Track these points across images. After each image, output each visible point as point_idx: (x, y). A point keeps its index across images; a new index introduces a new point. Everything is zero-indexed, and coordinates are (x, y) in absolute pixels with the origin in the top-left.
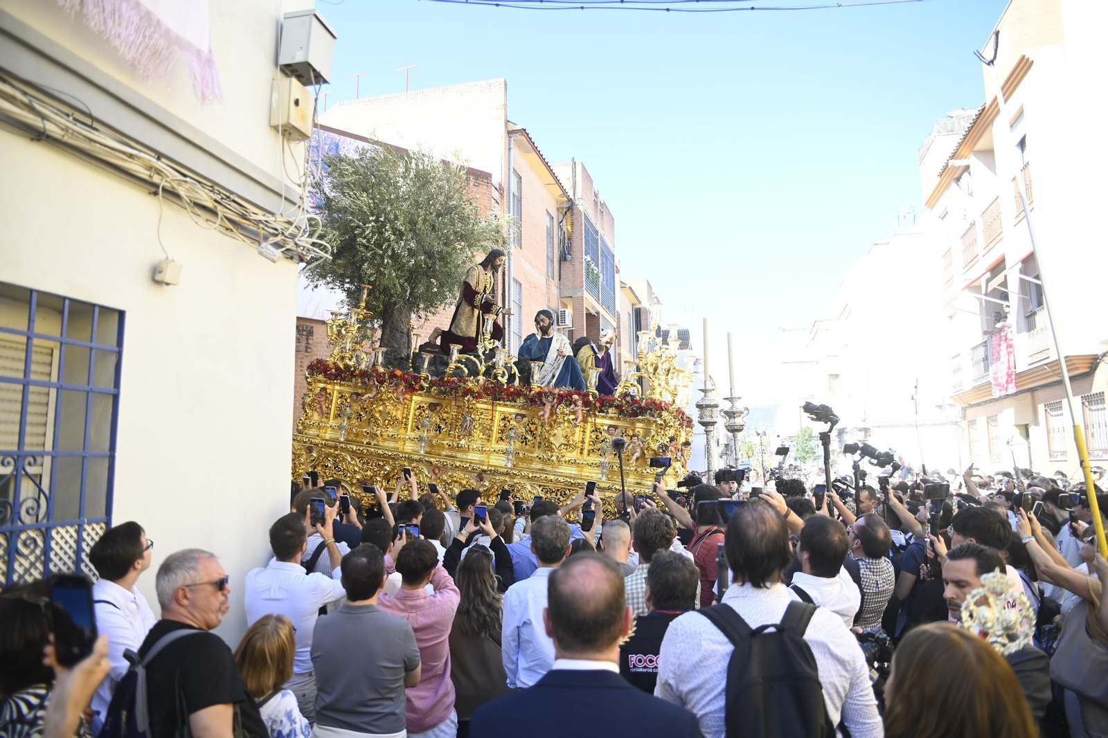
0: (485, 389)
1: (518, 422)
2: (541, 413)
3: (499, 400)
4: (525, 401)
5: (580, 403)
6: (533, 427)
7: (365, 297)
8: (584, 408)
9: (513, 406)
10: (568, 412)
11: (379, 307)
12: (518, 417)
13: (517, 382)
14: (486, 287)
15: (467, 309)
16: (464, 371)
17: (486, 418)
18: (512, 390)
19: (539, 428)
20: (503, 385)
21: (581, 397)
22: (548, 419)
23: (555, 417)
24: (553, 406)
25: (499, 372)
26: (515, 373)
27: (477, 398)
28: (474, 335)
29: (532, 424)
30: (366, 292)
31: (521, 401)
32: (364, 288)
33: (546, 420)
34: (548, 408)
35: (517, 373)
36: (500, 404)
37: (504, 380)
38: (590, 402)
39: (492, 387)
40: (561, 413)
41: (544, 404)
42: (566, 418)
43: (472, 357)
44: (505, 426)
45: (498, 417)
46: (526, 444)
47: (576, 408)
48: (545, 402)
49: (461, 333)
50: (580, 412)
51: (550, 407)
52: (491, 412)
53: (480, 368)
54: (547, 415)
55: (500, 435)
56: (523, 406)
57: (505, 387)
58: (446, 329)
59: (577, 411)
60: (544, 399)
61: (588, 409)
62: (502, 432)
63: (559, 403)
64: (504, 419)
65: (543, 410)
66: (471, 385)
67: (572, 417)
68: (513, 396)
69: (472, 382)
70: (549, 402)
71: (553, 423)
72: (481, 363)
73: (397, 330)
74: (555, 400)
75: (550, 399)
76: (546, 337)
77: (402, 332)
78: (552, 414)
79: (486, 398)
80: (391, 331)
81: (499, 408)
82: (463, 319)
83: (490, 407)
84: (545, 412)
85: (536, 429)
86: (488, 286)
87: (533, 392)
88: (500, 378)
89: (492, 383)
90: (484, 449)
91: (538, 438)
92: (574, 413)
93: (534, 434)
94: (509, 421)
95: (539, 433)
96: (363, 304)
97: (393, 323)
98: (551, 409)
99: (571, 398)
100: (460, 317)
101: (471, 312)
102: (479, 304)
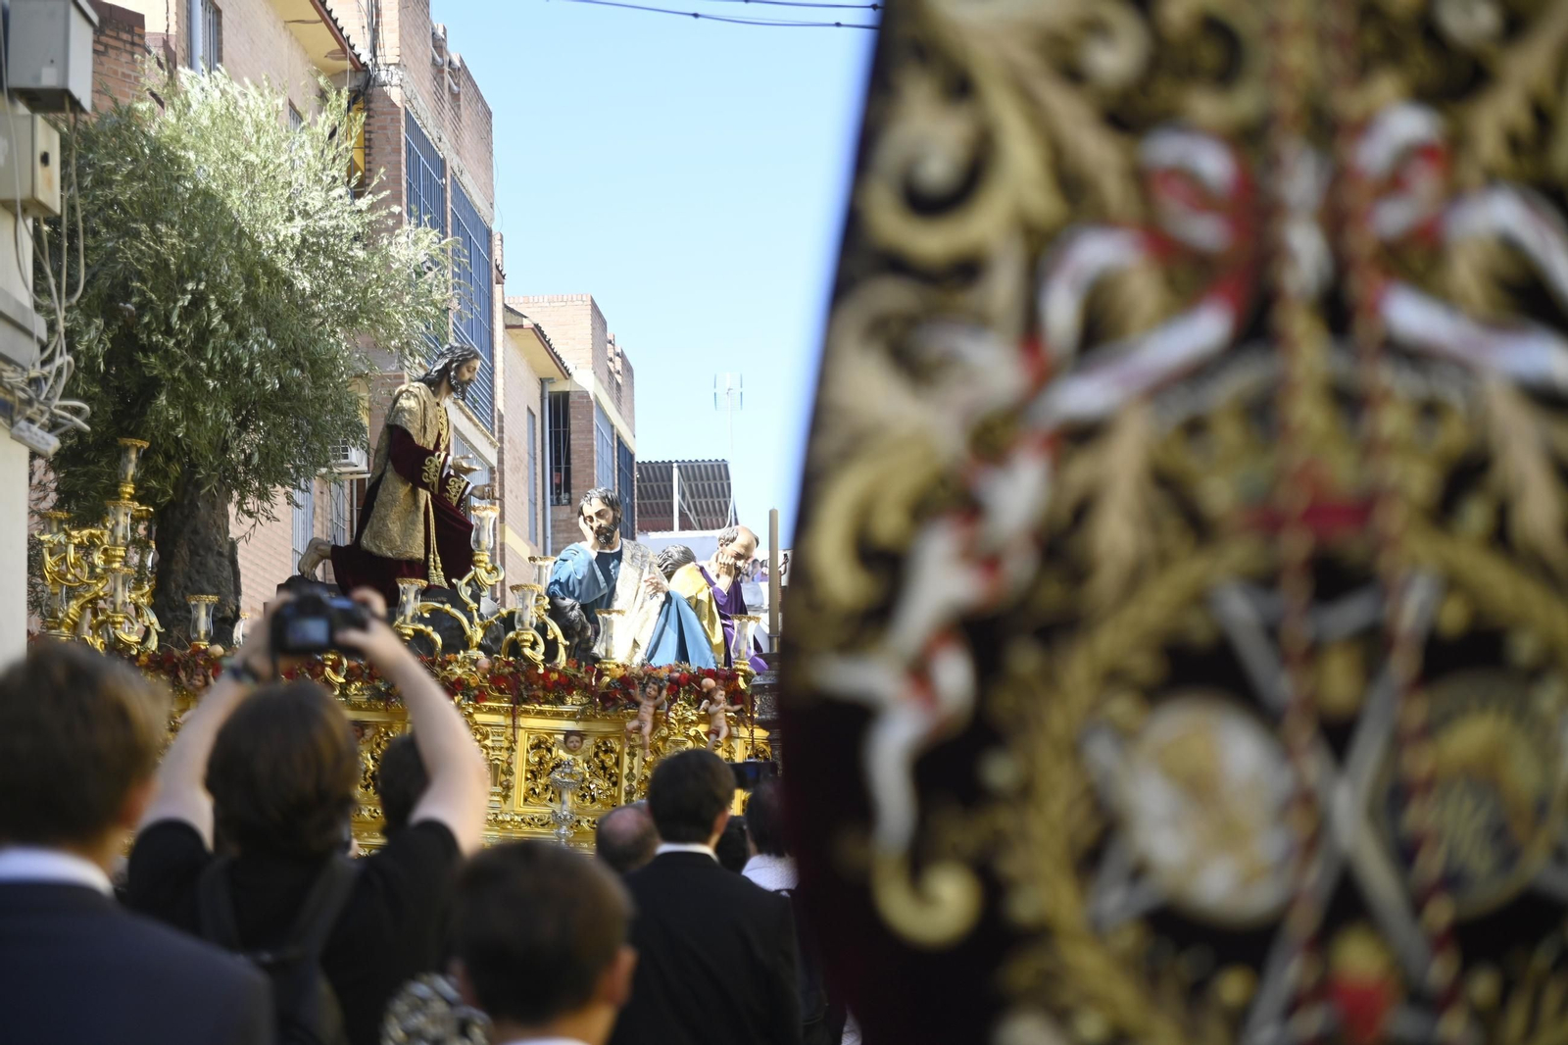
0: (495, 678)
1: (569, 750)
2: (632, 724)
3: (525, 702)
4: (585, 700)
5: (720, 695)
6: (610, 761)
7: (131, 470)
8: (729, 707)
9: (558, 715)
10: (694, 718)
11: (165, 493)
12: (574, 738)
13: (562, 658)
14: (439, 435)
15: (403, 491)
16: (434, 642)
17: (497, 745)
18: (555, 676)
19: (626, 759)
20: (536, 667)
21: (720, 681)
22: (651, 734)
23: (665, 732)
24: (657, 708)
25: (525, 637)
26: (555, 639)
27: (477, 699)
28: (420, 554)
29: (606, 752)
30: (133, 456)
31: (573, 702)
32: (127, 449)
33: (647, 738)
34: (647, 710)
35: (561, 639)
36: (527, 712)
37: (538, 655)
38: (742, 692)
39: (511, 674)
40: (680, 721)
41: (637, 704)
42: (692, 732)
43: (447, 607)
44: (540, 763)
45: (524, 742)
46: (593, 799)
47: (713, 708)
48: (639, 698)
49: (391, 550)
50: (721, 715)
51: (651, 710)
52: (510, 730)
53: (469, 632)
54: (647, 729)
55: (531, 785)
56: (583, 712)
57: (541, 671)
59: (715, 714)
60: (636, 693)
61: (737, 707)
62: (535, 775)
63: (672, 701)
64: (537, 746)
65: (635, 717)
66: (459, 671)
67: (702, 728)
68: (556, 689)
69: (462, 665)
70: (649, 698)
71: (660, 744)
72: (471, 622)
73: (209, 549)
74: (664, 693)
75: (652, 690)
76: (608, 551)
77: (220, 554)
78: (655, 727)
79: (495, 699)
80: (193, 553)
81: (527, 722)
82: (393, 516)
83: (509, 721)
84: (642, 721)
85: (617, 763)
87: (607, 679)
88: (528, 652)
89: (508, 664)
90: (500, 818)
91: (625, 783)
92: (707, 718)
93: (611, 775)
94: (549, 750)
95: (626, 771)
96: (129, 489)
97: (195, 532)
98: (655, 714)
99: (699, 685)
100: (383, 511)
102: (436, 479)
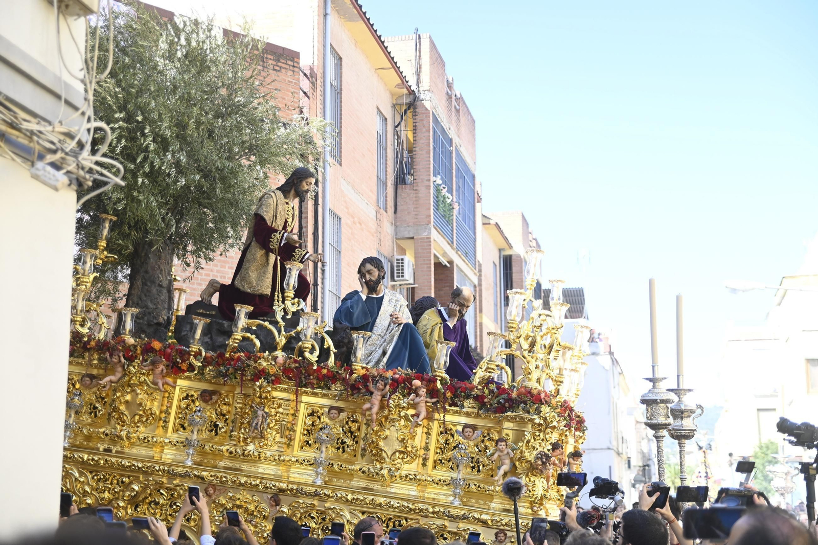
0: (286, 370)
1: (332, 419)
2: (367, 406)
3: (305, 386)
4: (343, 388)
5: (423, 391)
6: (354, 427)
7: (105, 232)
8: (428, 400)
9: (325, 396)
10: (405, 405)
11: (127, 247)
12: (333, 411)
13: (332, 360)
14: (286, 222)
15: (260, 253)
16: (254, 345)
17: (286, 412)
18: (325, 371)
19: (364, 428)
20: (312, 365)
21: (425, 383)
22: (377, 414)
23: (386, 412)
24: (383, 396)
25: (306, 345)
26: (329, 348)
27: (273, 382)
28: (268, 291)
29: (353, 421)
30: (107, 225)
31: (337, 388)
32: (104, 220)
33: (374, 416)
34: (377, 398)
35: (332, 348)
36: (306, 393)
37: (314, 358)
38: (438, 390)
39: (296, 368)
40: (396, 406)
41: (372, 393)
42: (402, 414)
43: (267, 324)
44: (313, 425)
45: (303, 410)
46: (344, 451)
47: (417, 400)
48: (372, 389)
49: (250, 288)
50: (423, 405)
51: (379, 398)
52: (295, 403)
53: (278, 339)
54: (375, 409)
55: (306, 438)
56: (341, 395)
57: (315, 367)
58: (228, 281)
59: (418, 403)
60: (371, 386)
61: (434, 400)
62: (309, 432)
63: (393, 392)
64: (312, 414)
65: (369, 401)
66: (264, 364)
67: (411, 412)
68: (325, 380)
69: (266, 360)
70: (379, 390)
71: (383, 420)
72: (279, 332)
73: (153, 282)
74: (388, 387)
75: (380, 385)
76: (374, 296)
77: (161, 286)
78: (382, 408)
79: (286, 383)
80: (144, 284)
81: (305, 398)
82: (253, 268)
83: (293, 397)
84: (372, 404)
85: (359, 429)
86: (290, 221)
87: (355, 376)
88: (307, 355)
89: (296, 361)
90: (282, 458)
91: (362, 443)
92: (414, 406)
93: (355, 437)
94: (319, 418)
95: (363, 435)
96: (103, 244)
97: (146, 272)
98: (381, 400)
99: (411, 384)
100: (248, 265)
101: (264, 258)
102: (277, 247)
